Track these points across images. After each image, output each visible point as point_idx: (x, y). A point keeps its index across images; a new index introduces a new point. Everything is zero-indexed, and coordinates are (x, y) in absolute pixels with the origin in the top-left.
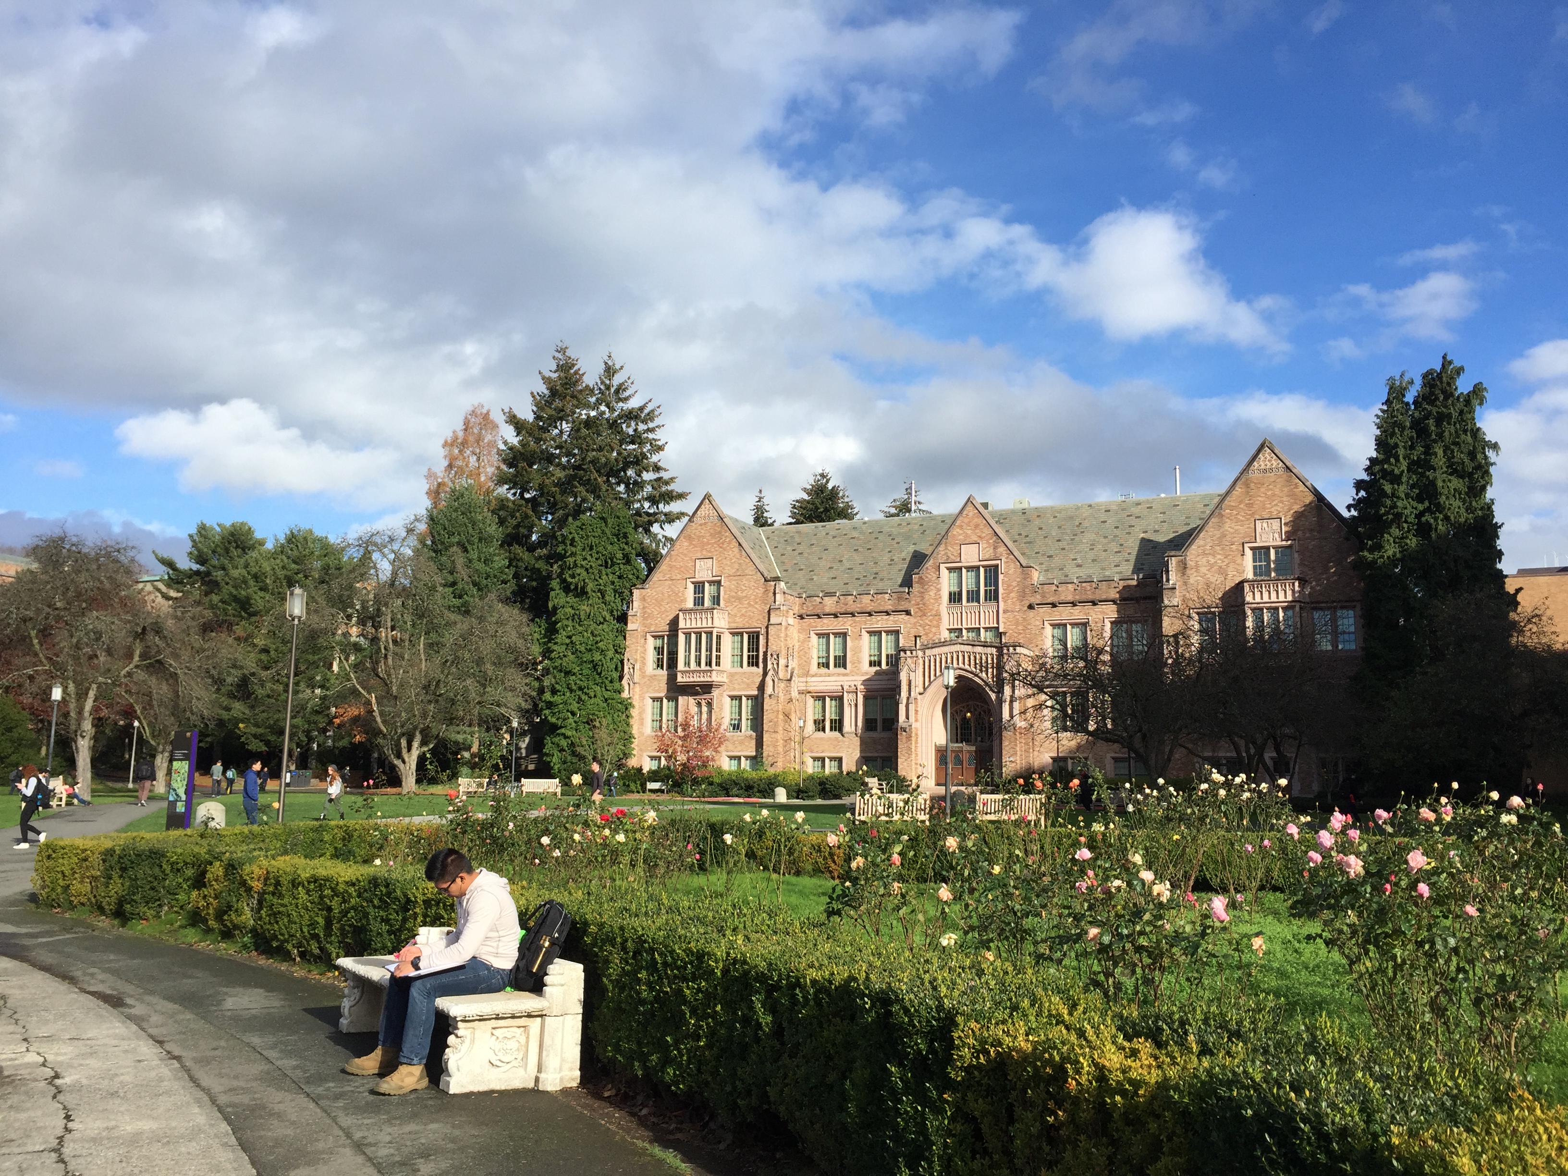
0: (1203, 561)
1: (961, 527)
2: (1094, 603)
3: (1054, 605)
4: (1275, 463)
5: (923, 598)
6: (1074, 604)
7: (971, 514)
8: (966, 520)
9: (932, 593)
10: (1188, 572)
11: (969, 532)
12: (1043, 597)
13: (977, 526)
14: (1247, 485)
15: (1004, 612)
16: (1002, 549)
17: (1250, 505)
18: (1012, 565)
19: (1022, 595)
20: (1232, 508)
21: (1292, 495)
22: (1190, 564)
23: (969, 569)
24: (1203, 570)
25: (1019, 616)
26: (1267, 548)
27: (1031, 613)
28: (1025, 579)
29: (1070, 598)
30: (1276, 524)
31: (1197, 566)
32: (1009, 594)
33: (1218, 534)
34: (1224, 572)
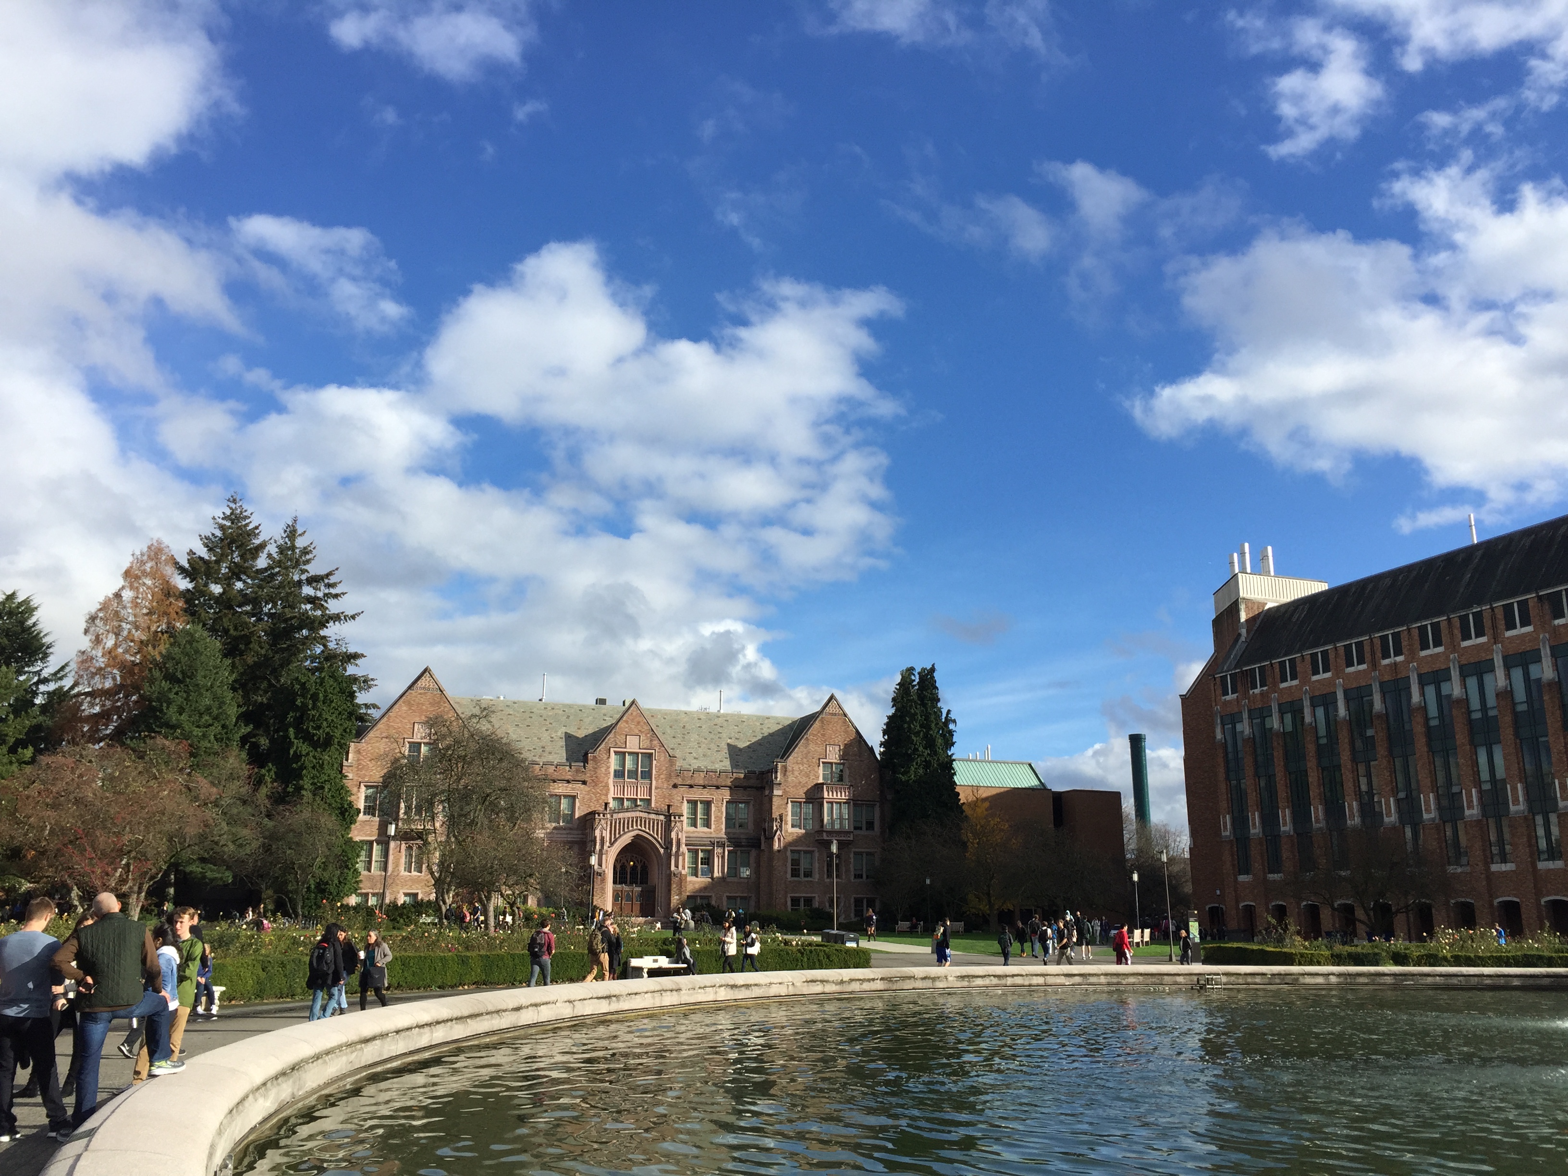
0: (796, 767)
1: (627, 722)
2: (718, 787)
3: (691, 786)
4: (838, 711)
5: (595, 772)
6: (704, 787)
7: (634, 714)
8: (631, 718)
9: (603, 770)
10: (788, 773)
11: (633, 726)
12: (683, 780)
13: (639, 723)
14: (823, 722)
15: (656, 788)
16: (656, 742)
17: (823, 735)
18: (663, 755)
19: (669, 777)
20: (814, 735)
21: (846, 732)
22: (789, 768)
23: (630, 753)
24: (796, 773)
25: (666, 792)
26: (831, 763)
27: (675, 791)
28: (671, 766)
29: (701, 782)
30: (837, 748)
31: (793, 770)
32: (659, 775)
33: (805, 751)
34: (808, 776)
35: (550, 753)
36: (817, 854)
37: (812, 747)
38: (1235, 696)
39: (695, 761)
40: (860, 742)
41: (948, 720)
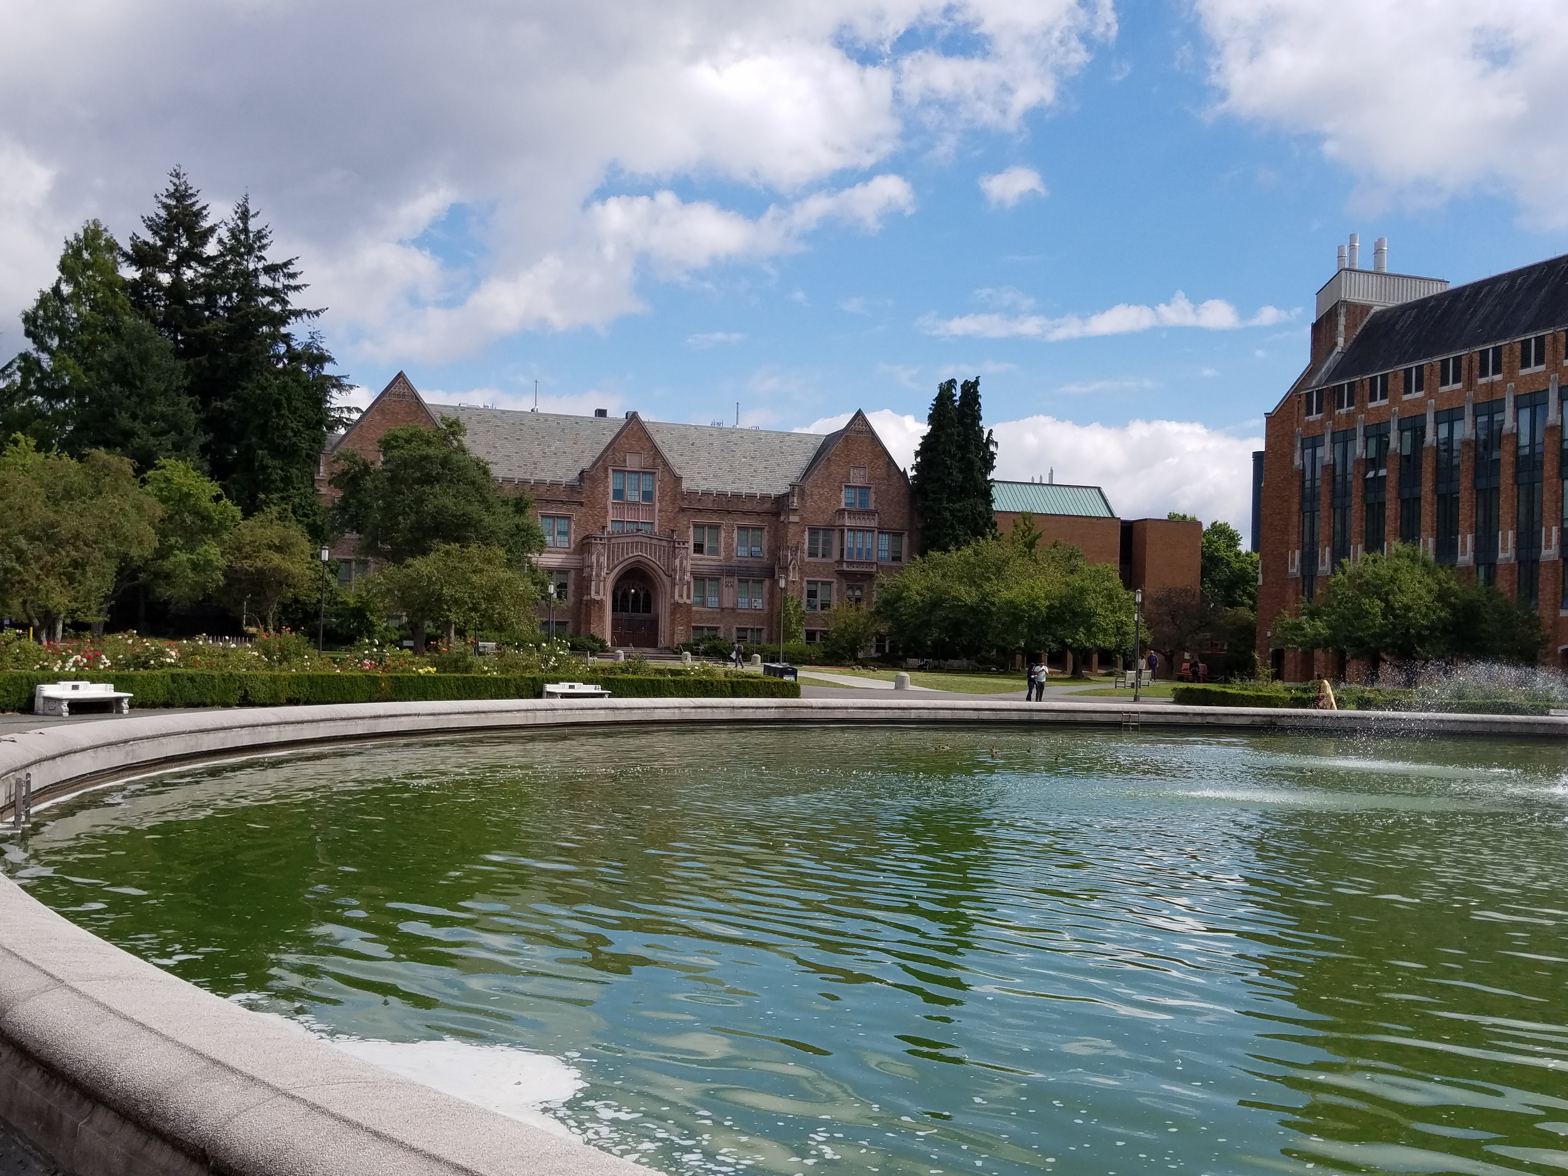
0: (816, 491)
1: (626, 437)
2: (728, 512)
3: (699, 511)
4: (865, 429)
5: (593, 493)
7: (636, 428)
8: (632, 433)
9: (601, 489)
10: (806, 498)
11: (633, 443)
12: (690, 504)
13: (640, 439)
14: (847, 441)
15: (660, 511)
16: (659, 461)
17: (848, 456)
18: (667, 475)
19: (674, 501)
20: (837, 456)
21: (873, 452)
22: (808, 492)
23: (630, 473)
24: (816, 498)
25: (671, 516)
26: (856, 487)
27: (680, 515)
28: (676, 487)
29: (710, 506)
30: (862, 471)
31: (812, 494)
32: (663, 497)
34: (827, 500)
35: (543, 470)
36: (835, 586)
37: (833, 468)
38: (1320, 416)
39: (703, 482)
40: (888, 464)
41: (989, 441)
